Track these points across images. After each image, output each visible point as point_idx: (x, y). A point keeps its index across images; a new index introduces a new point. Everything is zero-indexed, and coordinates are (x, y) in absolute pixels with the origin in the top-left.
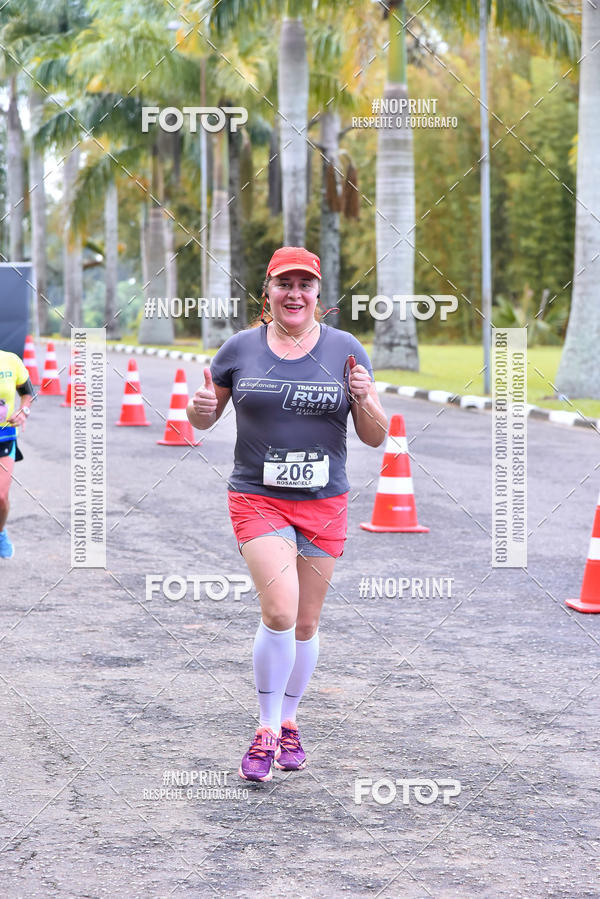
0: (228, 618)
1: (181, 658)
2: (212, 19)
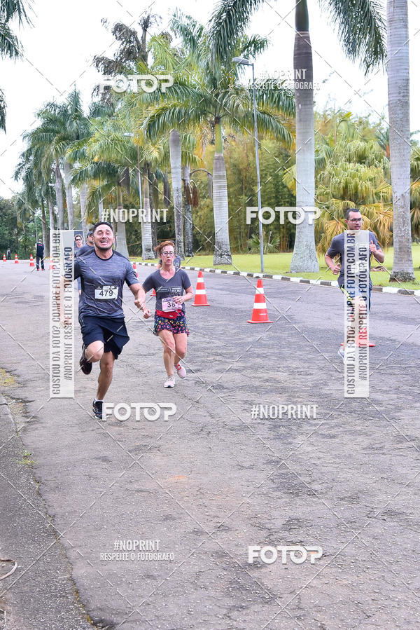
0: (220, 355)
1: (214, 369)
2: (147, 132)
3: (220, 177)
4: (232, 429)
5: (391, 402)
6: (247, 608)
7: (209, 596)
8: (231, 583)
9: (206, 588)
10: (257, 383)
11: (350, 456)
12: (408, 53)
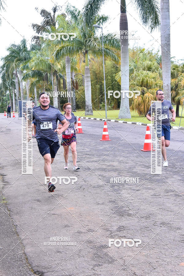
2: (56, 57)
3: (88, 77)
4: (94, 187)
5: (163, 175)
6: (102, 265)
7: (85, 260)
8: (94, 254)
9: (83, 257)
10: (105, 167)
11: (145, 199)
12: (169, 23)
